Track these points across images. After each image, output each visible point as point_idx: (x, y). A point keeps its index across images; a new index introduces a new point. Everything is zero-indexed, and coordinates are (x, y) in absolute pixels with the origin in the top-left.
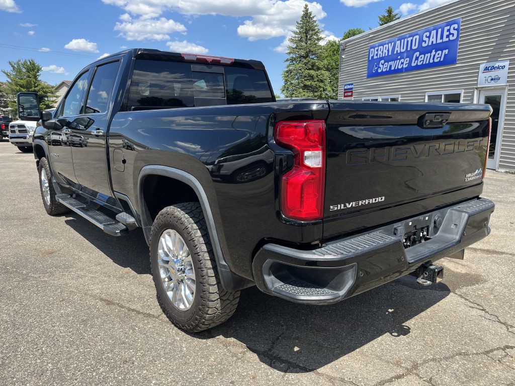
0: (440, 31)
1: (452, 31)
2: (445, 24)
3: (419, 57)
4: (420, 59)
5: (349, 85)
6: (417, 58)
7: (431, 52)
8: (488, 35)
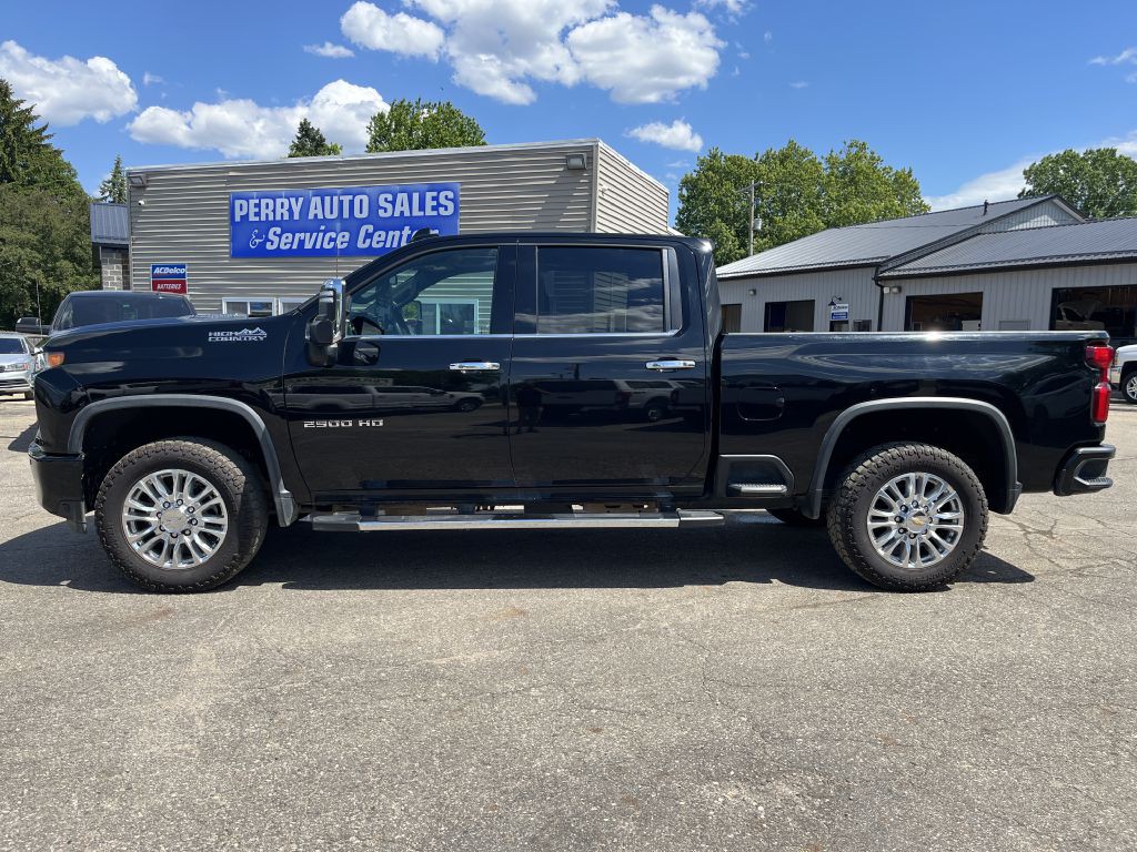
0: (416, 196)
1: (442, 200)
2: (426, 187)
3: (373, 234)
4: (376, 238)
5: (172, 267)
6: (369, 236)
7: (401, 230)
8: (514, 218)
